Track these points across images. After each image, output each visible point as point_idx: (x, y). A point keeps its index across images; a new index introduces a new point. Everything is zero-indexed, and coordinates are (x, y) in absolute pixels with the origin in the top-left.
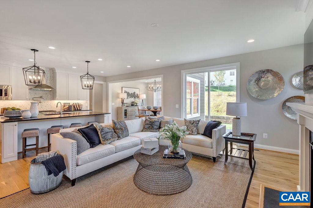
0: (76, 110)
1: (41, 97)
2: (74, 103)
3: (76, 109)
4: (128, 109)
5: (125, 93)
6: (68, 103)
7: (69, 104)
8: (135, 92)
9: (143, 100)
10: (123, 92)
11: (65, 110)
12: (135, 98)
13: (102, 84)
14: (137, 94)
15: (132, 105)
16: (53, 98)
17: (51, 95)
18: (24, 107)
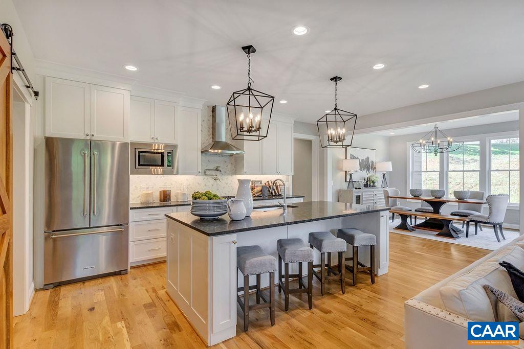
0: (272, 195)
1: (217, 169)
2: (268, 182)
3: (274, 194)
4: (362, 194)
5: (351, 158)
6: (259, 181)
7: (261, 182)
8: (368, 158)
9: (384, 175)
10: (348, 157)
11: (257, 195)
12: (368, 170)
13: (310, 142)
14: (372, 162)
15: (366, 186)
16: (236, 170)
17: (232, 164)
18: (192, 188)
